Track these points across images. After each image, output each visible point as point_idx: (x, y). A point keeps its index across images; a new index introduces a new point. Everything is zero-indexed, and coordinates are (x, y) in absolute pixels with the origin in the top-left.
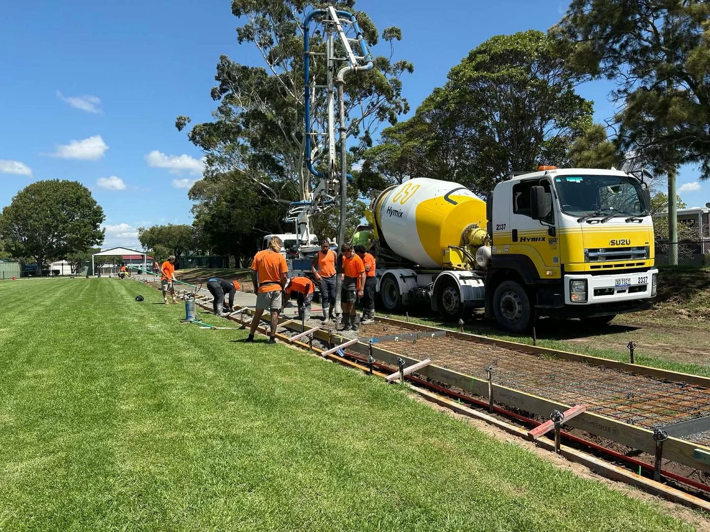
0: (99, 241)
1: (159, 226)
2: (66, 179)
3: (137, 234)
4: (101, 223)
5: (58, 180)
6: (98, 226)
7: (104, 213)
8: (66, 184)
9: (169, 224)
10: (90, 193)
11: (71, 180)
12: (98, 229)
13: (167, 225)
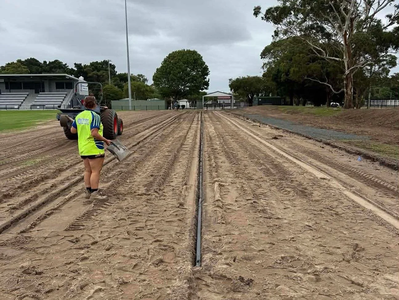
0: (206, 87)
1: (241, 78)
2: (188, 49)
3: (228, 83)
4: (207, 76)
5: (184, 50)
6: (206, 78)
7: (210, 70)
8: (189, 51)
9: (248, 76)
10: (202, 57)
11: (192, 50)
12: (205, 80)
13: (246, 77)
